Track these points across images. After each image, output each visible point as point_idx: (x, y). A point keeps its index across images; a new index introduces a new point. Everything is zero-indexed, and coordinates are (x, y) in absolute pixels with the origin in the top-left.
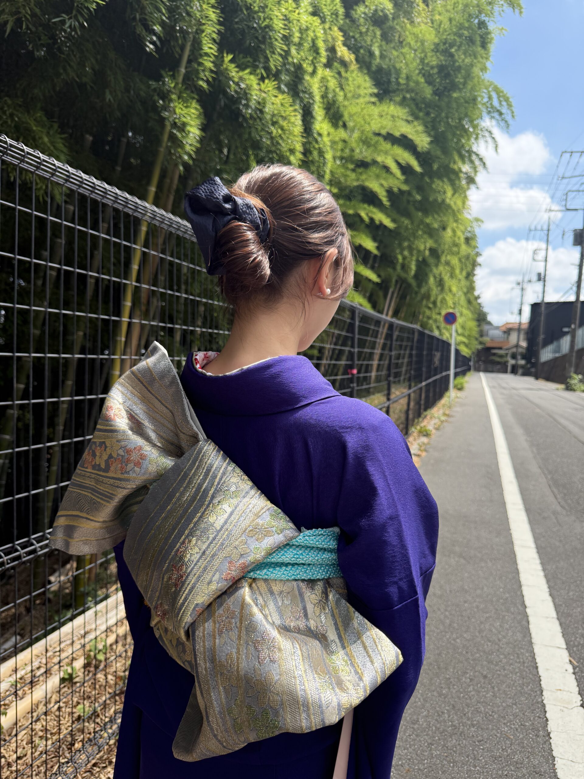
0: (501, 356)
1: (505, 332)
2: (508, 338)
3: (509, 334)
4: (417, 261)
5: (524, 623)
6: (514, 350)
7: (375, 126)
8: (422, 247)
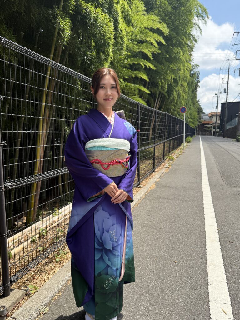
0: (209, 128)
1: (210, 117)
2: (212, 119)
3: (212, 118)
4: (168, 84)
5: (203, 219)
6: (215, 125)
7: (145, 25)
8: (170, 78)
